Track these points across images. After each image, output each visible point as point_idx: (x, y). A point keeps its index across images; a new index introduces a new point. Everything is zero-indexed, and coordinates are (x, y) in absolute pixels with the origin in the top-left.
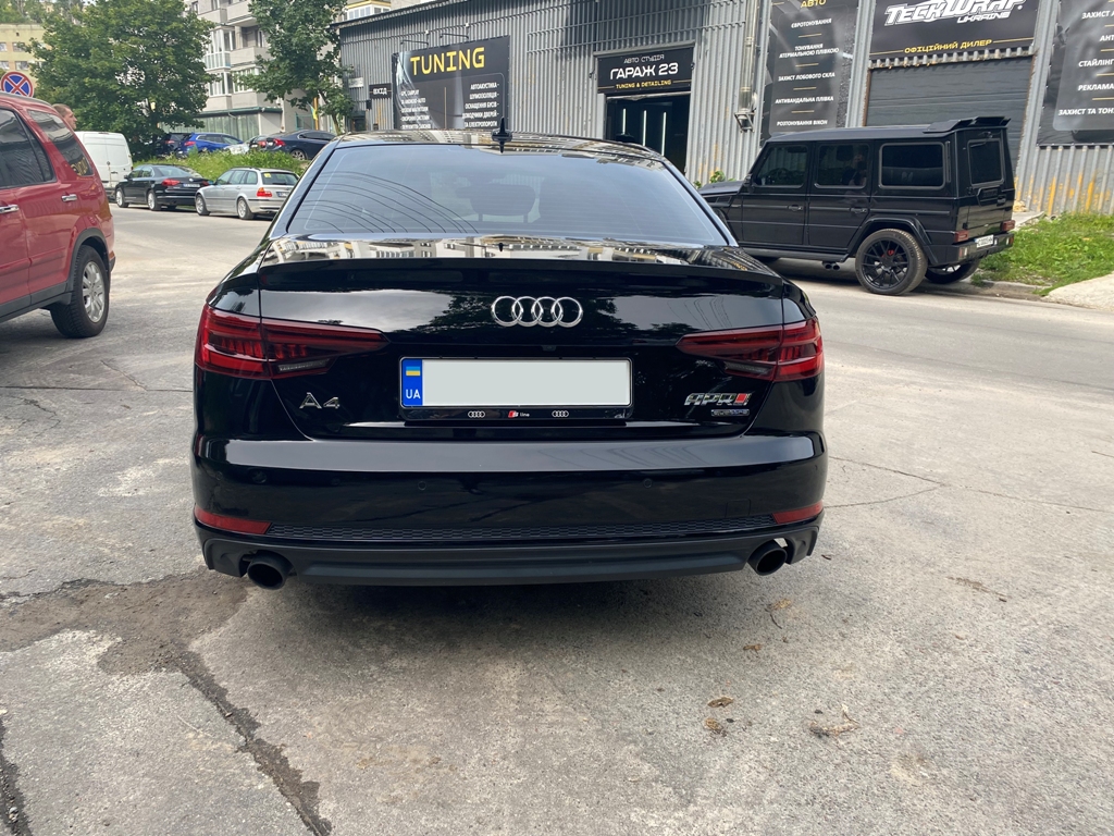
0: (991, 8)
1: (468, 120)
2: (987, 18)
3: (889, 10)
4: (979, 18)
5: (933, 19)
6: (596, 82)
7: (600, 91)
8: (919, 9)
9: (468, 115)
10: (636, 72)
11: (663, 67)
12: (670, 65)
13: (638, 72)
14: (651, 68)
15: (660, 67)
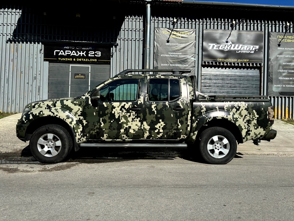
0: (248, 49)
2: (247, 52)
3: (210, 44)
4: (244, 52)
5: (227, 50)
6: (43, 55)
7: (45, 60)
8: (221, 46)
10: (73, 53)
11: (90, 53)
12: (96, 52)
13: (74, 53)
14: (83, 52)
15: (89, 52)
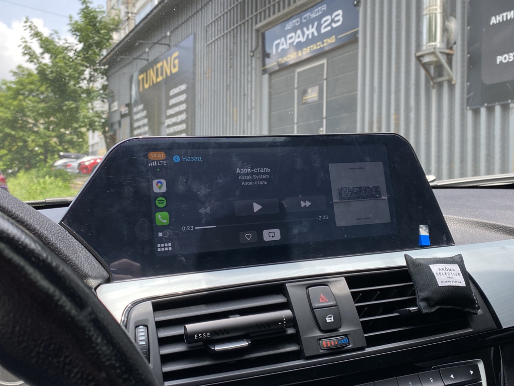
1: (169, 126)
6: (258, 62)
9: (168, 122)
11: (325, 21)
12: (333, 17)
13: (299, 37)
14: (312, 27)
15: (322, 22)
